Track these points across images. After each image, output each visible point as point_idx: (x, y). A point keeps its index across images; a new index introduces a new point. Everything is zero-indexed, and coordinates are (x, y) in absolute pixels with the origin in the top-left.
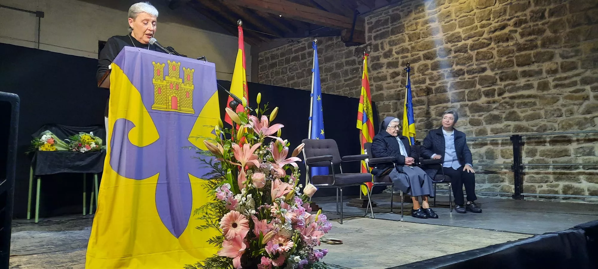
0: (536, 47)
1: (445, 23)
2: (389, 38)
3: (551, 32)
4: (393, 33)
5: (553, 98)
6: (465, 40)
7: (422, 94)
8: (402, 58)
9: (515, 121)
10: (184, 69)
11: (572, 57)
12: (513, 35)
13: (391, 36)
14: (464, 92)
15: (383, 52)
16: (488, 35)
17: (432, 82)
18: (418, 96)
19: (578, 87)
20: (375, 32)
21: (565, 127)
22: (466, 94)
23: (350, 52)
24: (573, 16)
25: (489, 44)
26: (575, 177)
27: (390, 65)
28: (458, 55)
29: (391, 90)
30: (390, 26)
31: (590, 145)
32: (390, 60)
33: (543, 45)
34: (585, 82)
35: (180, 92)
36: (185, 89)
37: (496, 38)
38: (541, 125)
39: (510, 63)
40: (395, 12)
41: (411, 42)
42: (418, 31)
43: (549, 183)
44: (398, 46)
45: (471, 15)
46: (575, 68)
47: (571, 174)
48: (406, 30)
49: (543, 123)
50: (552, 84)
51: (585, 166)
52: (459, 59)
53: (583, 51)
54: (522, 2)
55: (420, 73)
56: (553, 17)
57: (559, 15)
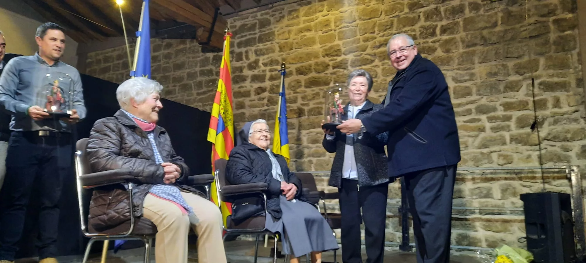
1: (323, 33)
2: (255, 46)
3: (443, 52)
4: (261, 40)
6: (345, 54)
7: (292, 116)
8: (271, 71)
11: (466, 81)
13: (258, 44)
15: (248, 62)
16: (372, 50)
17: (305, 101)
19: (473, 116)
20: (238, 38)
23: (207, 59)
24: (467, 35)
25: (373, 61)
26: (469, 224)
27: (256, 78)
28: (337, 71)
29: (254, 109)
30: (257, 33)
31: (487, 185)
32: (256, 72)
34: (481, 110)
40: (265, 16)
41: (282, 53)
42: (290, 40)
44: (266, 56)
45: (353, 26)
46: (469, 94)
47: (466, 220)
48: (276, 38)
51: (482, 211)
52: (338, 77)
53: (478, 75)
54: (411, 16)
55: (292, 90)
56: (445, 35)
57: (452, 33)
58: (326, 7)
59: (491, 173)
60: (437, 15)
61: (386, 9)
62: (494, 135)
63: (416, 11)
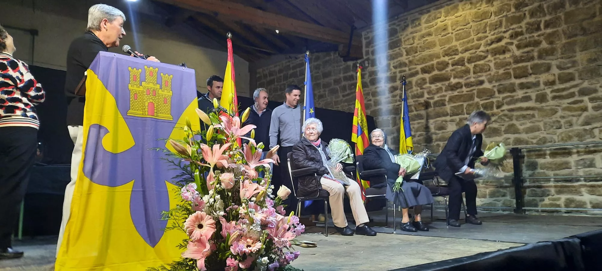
0: (532, 58)
1: (442, 37)
2: (386, 52)
3: (548, 44)
4: (390, 47)
5: (551, 110)
6: (462, 53)
7: (420, 108)
8: (400, 72)
9: (514, 134)
10: (162, 74)
11: (568, 68)
12: (510, 47)
14: (462, 105)
15: (381, 66)
16: (485, 48)
17: (430, 95)
18: (417, 110)
19: (577, 98)
20: (372, 47)
21: (565, 138)
22: (465, 107)
23: (348, 67)
24: (568, 27)
25: (485, 57)
26: (576, 190)
28: (456, 68)
29: (389, 105)
30: (387, 40)
31: (590, 156)
32: (388, 74)
33: (540, 57)
34: (583, 92)
35: (157, 98)
36: (163, 95)
37: (493, 51)
38: (540, 137)
39: (507, 75)
40: (392, 26)
41: (409, 56)
42: (415, 45)
43: (550, 197)
44: (396, 60)
45: (467, 28)
46: (572, 79)
47: (574, 187)
48: (403, 44)
49: (542, 136)
50: (550, 95)
51: (586, 179)
52: (457, 72)
53: (579, 62)
54: (518, 14)
55: (419, 87)
56: (549, 29)
57: (555, 27)
58: (443, 14)
59: (594, 147)
60: (540, 12)
61: (495, 10)
62: (596, 113)
63: (521, 9)
